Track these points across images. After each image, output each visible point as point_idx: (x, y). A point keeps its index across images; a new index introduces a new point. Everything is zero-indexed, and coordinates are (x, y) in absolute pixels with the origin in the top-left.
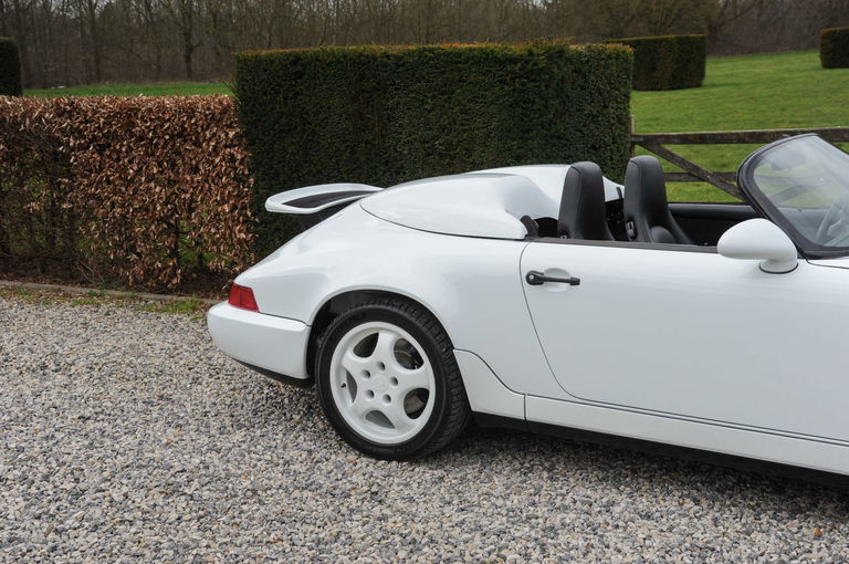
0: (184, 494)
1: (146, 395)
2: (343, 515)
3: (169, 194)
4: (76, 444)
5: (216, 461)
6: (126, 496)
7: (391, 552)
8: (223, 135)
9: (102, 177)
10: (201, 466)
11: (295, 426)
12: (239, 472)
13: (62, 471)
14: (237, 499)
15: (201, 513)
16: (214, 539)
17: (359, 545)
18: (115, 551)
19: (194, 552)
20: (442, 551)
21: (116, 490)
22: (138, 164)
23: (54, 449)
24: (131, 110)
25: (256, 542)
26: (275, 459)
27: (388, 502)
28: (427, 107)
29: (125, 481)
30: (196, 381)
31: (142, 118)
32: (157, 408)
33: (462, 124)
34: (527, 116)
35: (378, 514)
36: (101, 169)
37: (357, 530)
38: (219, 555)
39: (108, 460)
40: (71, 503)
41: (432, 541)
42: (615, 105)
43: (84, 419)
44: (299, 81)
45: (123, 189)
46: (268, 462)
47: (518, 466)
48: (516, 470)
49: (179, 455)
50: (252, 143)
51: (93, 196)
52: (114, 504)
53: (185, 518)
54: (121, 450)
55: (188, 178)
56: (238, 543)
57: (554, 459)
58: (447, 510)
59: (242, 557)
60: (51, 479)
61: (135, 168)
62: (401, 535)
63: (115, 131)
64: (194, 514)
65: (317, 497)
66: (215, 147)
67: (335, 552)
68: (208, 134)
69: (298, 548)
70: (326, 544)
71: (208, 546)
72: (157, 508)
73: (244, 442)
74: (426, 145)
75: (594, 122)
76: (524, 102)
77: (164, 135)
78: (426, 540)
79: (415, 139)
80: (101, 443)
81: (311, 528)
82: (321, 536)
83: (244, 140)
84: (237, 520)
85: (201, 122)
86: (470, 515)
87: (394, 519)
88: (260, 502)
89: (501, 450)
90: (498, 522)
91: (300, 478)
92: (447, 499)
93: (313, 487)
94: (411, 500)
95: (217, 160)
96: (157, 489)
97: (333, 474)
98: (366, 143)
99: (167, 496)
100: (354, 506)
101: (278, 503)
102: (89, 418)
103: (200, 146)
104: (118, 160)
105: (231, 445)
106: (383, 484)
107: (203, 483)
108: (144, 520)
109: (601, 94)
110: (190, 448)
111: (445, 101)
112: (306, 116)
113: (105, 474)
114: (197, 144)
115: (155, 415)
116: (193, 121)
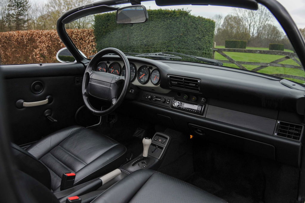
33: (151, 35)
34: (171, 32)
42: (208, 37)
44: (108, 22)
66: (89, 42)
74: (141, 41)
75: (199, 40)
77: (78, 39)
79: (138, 40)
83: (95, 40)
95: (89, 46)
103: (85, 42)
109: (202, 32)
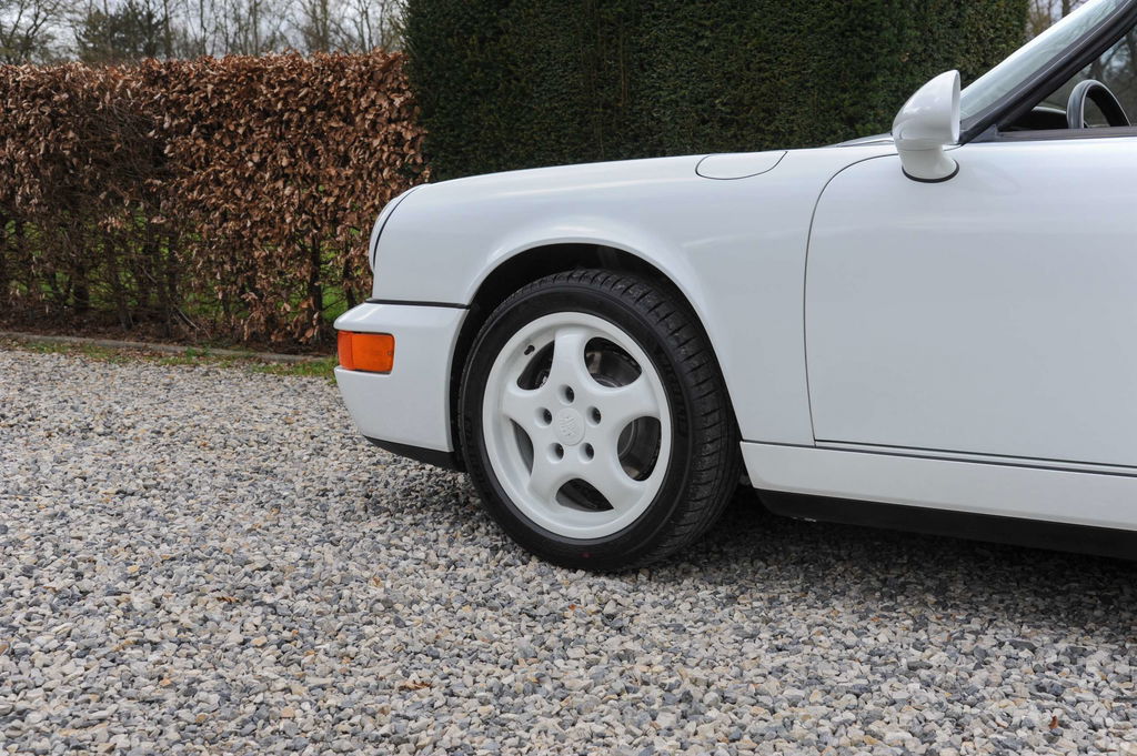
0: (261, 604)
1: (232, 467)
2: (550, 650)
3: (303, 197)
4: (98, 527)
5: (329, 558)
6: (157, 604)
7: (642, 715)
8: (385, 104)
9: (208, 175)
10: (301, 563)
11: (473, 514)
12: (367, 574)
13: (58, 562)
14: (356, 616)
15: (286, 634)
16: (301, 679)
17: (579, 700)
18: (112, 691)
19: (259, 698)
20: (746, 719)
21: (143, 593)
22: (261, 153)
23: (59, 532)
24: (253, 71)
25: (381, 687)
26: (433, 558)
27: (636, 630)
28: (704, 43)
29: (161, 580)
30: (319, 452)
31: (268, 83)
32: (247, 483)
33: (760, 70)
34: (869, 51)
35: (617, 649)
36: (208, 164)
37: (573, 673)
38: (306, 706)
39: (143, 549)
40: (54, 610)
41: (724, 699)
43: (123, 493)
44: (503, 11)
45: (238, 192)
46: (418, 562)
47: (876, 584)
48: (873, 590)
49: (266, 547)
50: (429, 113)
51: (195, 203)
52: (131, 614)
53: (255, 641)
54: (170, 536)
55: (333, 172)
56: (346, 687)
57: (943, 576)
58: (749, 647)
59: (350, 711)
60: (36, 572)
61: (256, 158)
62: (662, 686)
63: (229, 104)
64: (273, 637)
65: (504, 620)
66: (374, 123)
67: (531, 710)
68: (364, 103)
69: (460, 701)
70: (515, 695)
71: (287, 690)
72: (209, 624)
73: (382, 532)
74: (699, 106)
76: (865, 29)
77: (299, 106)
78: (715, 695)
79: (683, 97)
80: (140, 527)
81: (489, 668)
82: (506, 681)
83: (417, 109)
84: (352, 650)
85: (353, 84)
86: (798, 658)
87: (647, 658)
88: (398, 623)
89: (839, 559)
90: (852, 673)
91: (472, 588)
92: (748, 628)
93: (497, 602)
94: (680, 629)
95: (376, 143)
96: (217, 594)
97: (533, 584)
98: (605, 107)
99: (231, 605)
100: (571, 634)
101: (430, 626)
102: (132, 494)
103: (352, 123)
104: (232, 147)
105: (358, 535)
106: (626, 602)
107: (298, 587)
108: (180, 643)
109: (980, 41)
110: (288, 537)
111: (734, 33)
112: (512, 68)
113: (130, 570)
114: (348, 119)
115: (241, 492)
116: (342, 83)
